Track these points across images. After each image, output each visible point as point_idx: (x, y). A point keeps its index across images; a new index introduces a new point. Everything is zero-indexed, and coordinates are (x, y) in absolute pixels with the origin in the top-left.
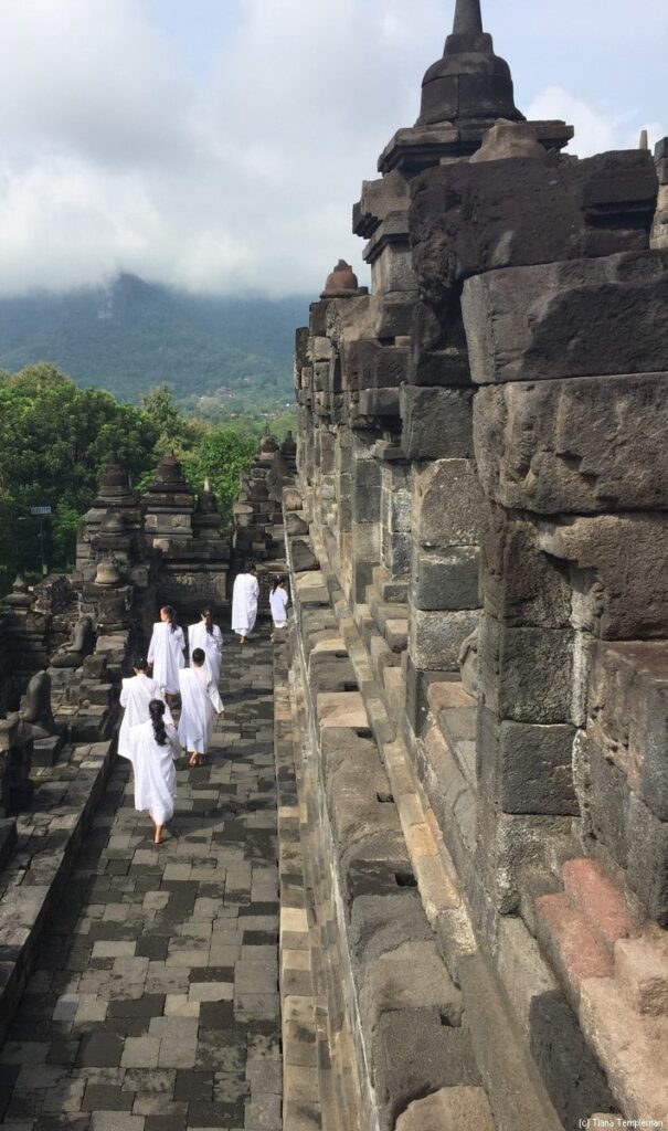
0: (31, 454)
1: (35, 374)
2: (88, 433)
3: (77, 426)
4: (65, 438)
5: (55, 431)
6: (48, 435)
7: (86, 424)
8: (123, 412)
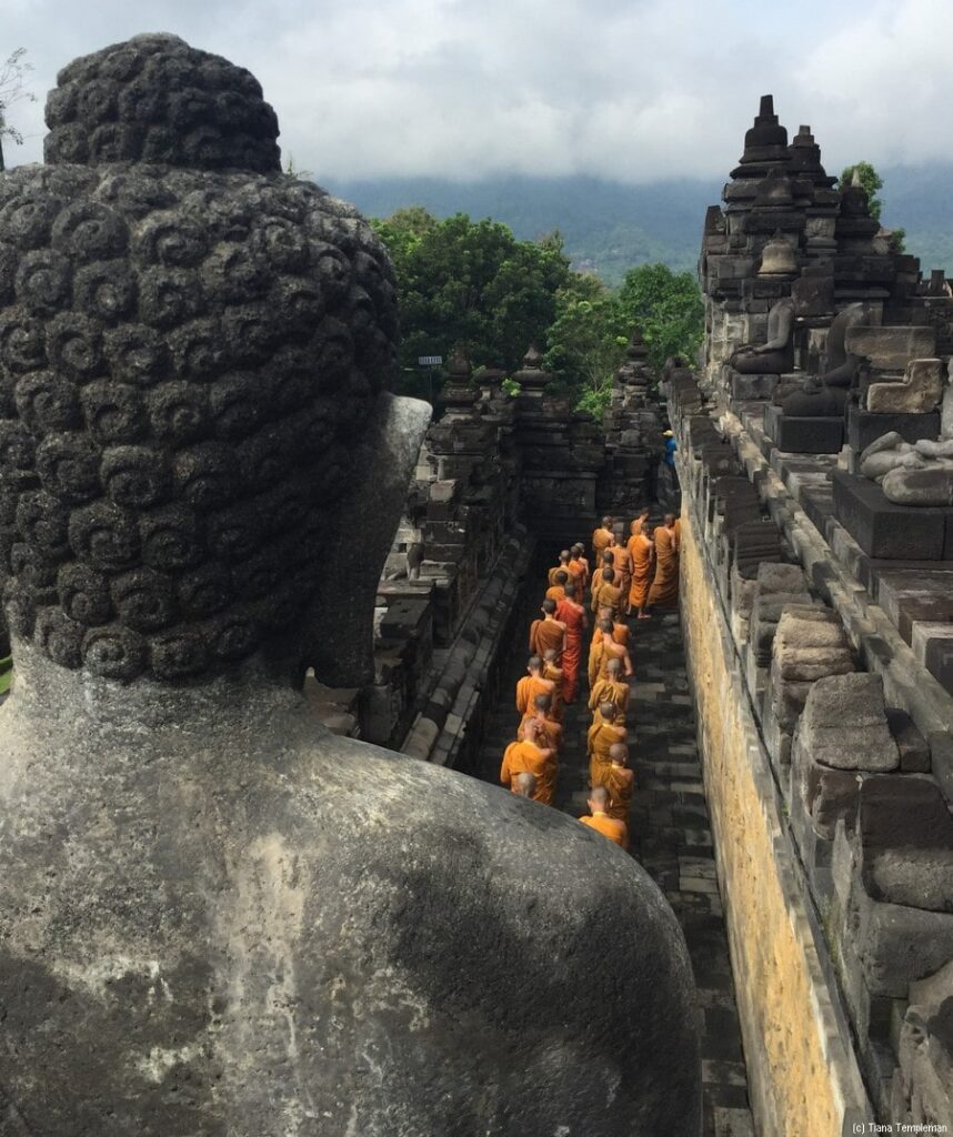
0: (418, 297)
1: (407, 218)
2: (484, 272)
3: (472, 263)
4: (458, 276)
5: (445, 268)
6: (437, 275)
7: (482, 261)
8: (524, 250)
